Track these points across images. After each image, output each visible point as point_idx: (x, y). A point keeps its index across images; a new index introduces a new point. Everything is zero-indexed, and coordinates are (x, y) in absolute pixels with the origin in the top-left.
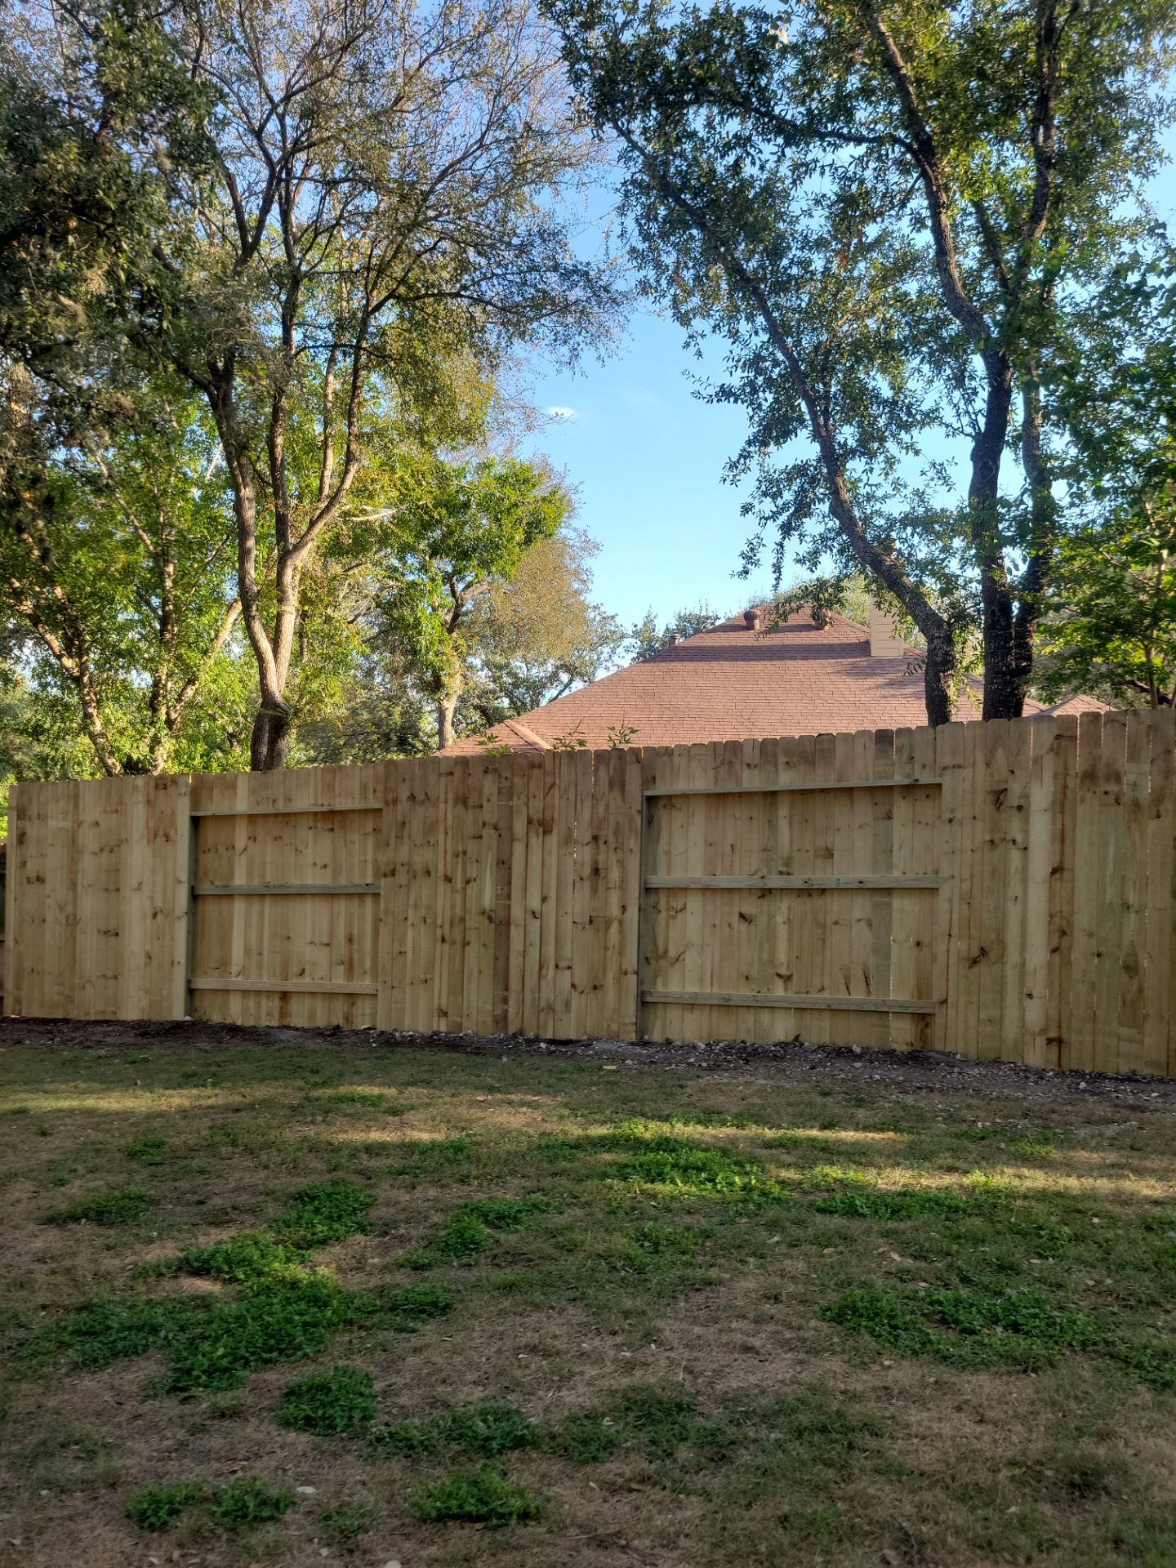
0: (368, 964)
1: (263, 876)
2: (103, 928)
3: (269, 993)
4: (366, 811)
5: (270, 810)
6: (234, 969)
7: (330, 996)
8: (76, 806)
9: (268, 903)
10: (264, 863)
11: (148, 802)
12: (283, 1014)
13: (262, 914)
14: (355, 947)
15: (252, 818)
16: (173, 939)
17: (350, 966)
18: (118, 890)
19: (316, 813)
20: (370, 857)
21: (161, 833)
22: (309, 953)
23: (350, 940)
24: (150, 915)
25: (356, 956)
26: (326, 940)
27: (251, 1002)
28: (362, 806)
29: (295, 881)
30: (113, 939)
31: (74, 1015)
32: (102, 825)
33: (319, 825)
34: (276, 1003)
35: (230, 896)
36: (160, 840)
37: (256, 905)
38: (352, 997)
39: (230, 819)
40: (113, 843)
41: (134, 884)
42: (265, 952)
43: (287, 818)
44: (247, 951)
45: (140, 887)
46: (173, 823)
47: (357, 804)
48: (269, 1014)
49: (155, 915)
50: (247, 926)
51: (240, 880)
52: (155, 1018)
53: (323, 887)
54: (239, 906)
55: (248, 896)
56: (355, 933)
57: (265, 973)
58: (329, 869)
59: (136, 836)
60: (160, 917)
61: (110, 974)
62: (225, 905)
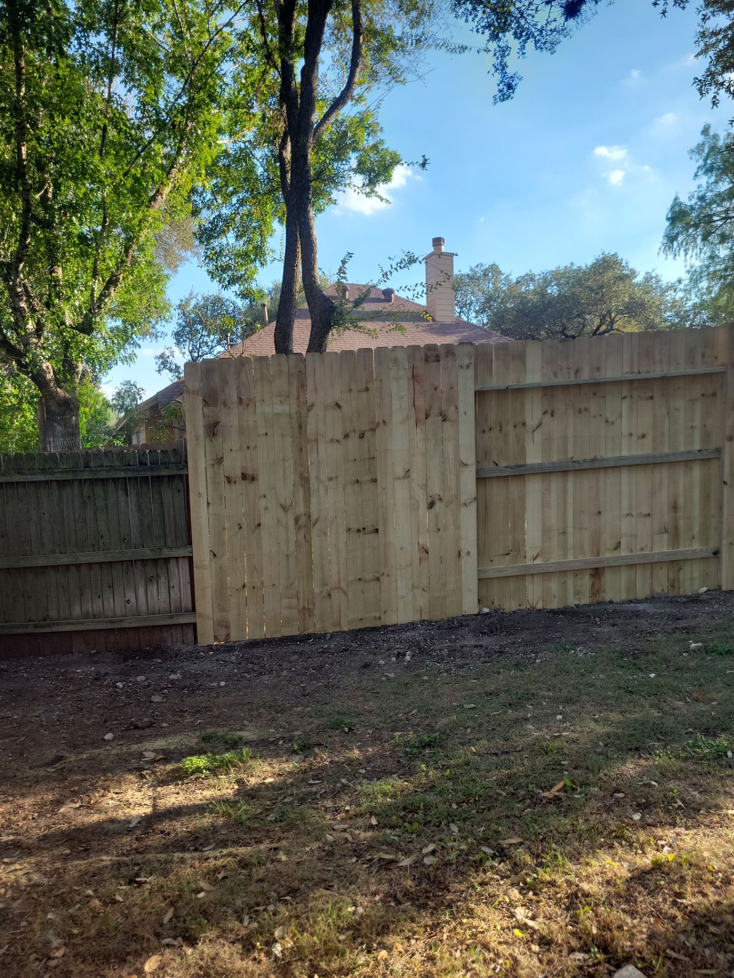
0: (696, 529)
1: (565, 451)
2: (354, 526)
3: (577, 572)
4: (695, 376)
5: (572, 380)
6: (530, 553)
7: (652, 565)
8: (302, 385)
9: (571, 480)
10: (565, 438)
11: (414, 377)
12: (596, 590)
13: (565, 492)
14: (681, 514)
15: (548, 390)
16: (458, 528)
17: (674, 534)
18: (375, 481)
19: (631, 382)
20: (697, 423)
21: (435, 411)
22: (626, 525)
23: (675, 508)
24: (423, 505)
25: (681, 523)
26: (645, 510)
27: (554, 585)
28: (690, 371)
29: (607, 453)
30: (371, 537)
31: (315, 626)
32: (345, 406)
33: (635, 394)
34: (586, 582)
35: (521, 476)
36: (434, 419)
37: (555, 484)
38: (676, 564)
39: (519, 392)
40: (365, 427)
41: (400, 471)
42: (570, 530)
43: (597, 387)
44: (546, 532)
45: (407, 473)
46: (452, 400)
47: (683, 369)
48: (577, 593)
49: (431, 505)
50: (545, 505)
51: (534, 457)
52: (437, 616)
53: (642, 457)
54: (534, 488)
55: (545, 472)
56: (681, 501)
57: (571, 552)
58: (649, 438)
59: (397, 418)
60: (438, 506)
61: (369, 576)
62: (514, 487)
